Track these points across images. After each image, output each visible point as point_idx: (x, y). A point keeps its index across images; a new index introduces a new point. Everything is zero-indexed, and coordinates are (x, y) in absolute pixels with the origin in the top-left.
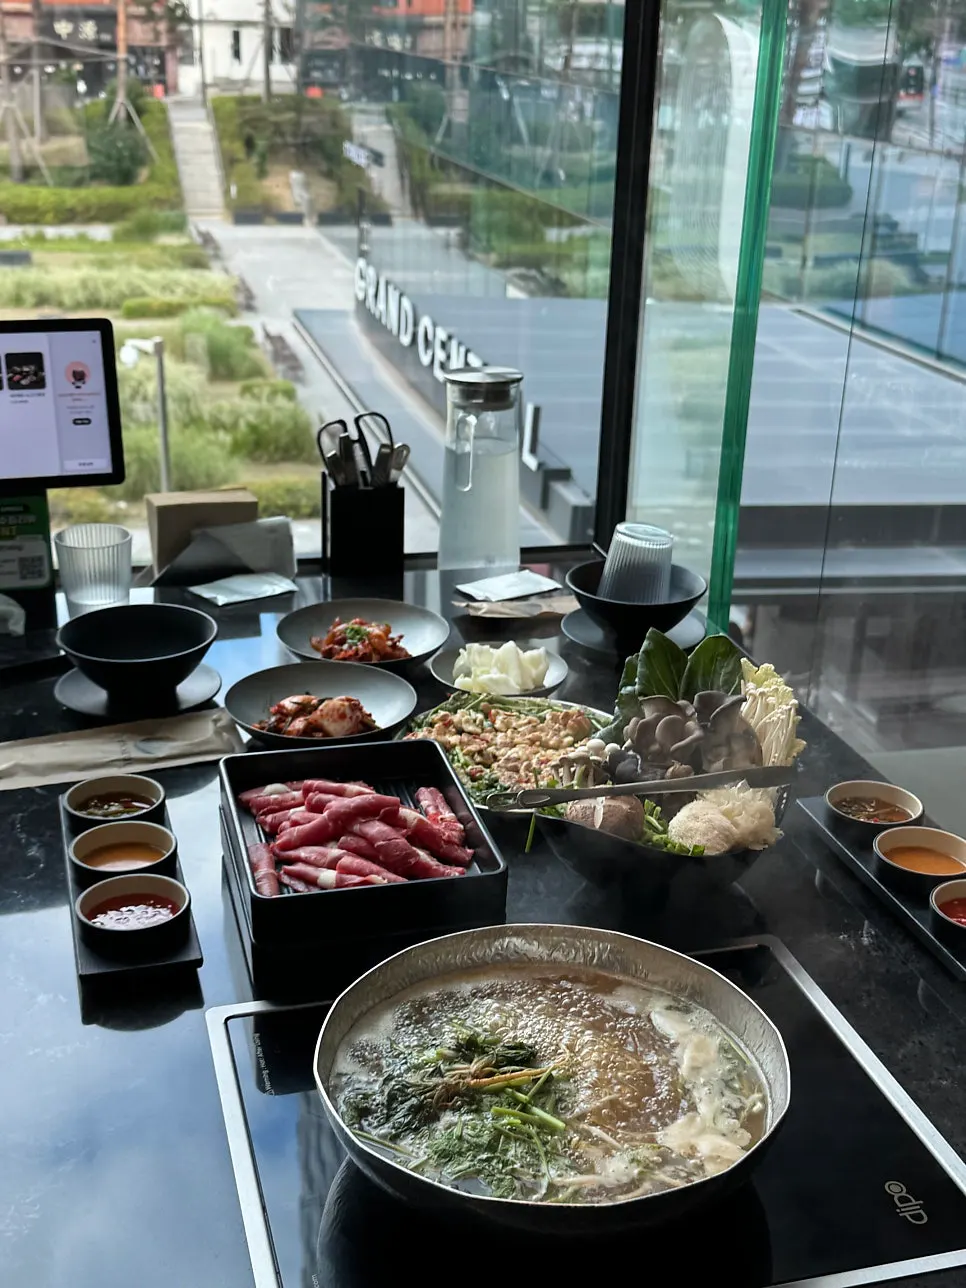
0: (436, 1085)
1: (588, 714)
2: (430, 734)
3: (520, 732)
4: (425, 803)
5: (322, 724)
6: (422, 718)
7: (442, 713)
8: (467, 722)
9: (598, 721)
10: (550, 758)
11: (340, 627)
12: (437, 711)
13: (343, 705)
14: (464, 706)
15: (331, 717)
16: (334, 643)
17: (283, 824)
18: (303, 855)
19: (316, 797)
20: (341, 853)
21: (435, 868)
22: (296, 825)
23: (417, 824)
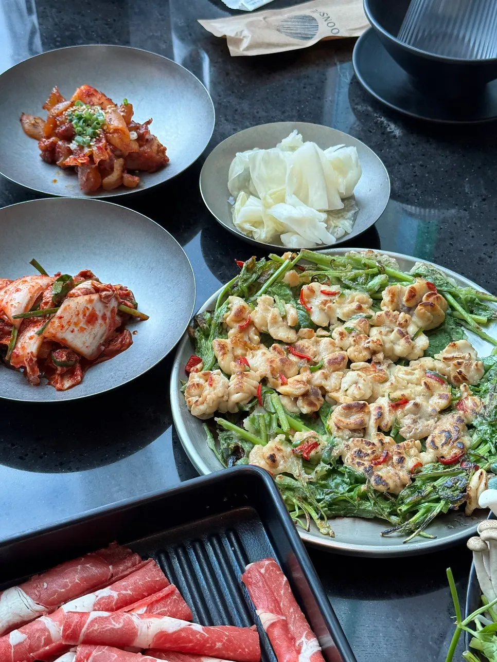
1: (440, 286)
2: (224, 354)
3: (350, 331)
4: (266, 617)
5: (64, 339)
6: (209, 314)
7: (236, 302)
8: (274, 320)
9: (455, 296)
10: (406, 392)
11: (61, 106)
12: (226, 295)
13: (91, 301)
14: (261, 280)
15: (76, 324)
16: (56, 135)
19: (90, 661)
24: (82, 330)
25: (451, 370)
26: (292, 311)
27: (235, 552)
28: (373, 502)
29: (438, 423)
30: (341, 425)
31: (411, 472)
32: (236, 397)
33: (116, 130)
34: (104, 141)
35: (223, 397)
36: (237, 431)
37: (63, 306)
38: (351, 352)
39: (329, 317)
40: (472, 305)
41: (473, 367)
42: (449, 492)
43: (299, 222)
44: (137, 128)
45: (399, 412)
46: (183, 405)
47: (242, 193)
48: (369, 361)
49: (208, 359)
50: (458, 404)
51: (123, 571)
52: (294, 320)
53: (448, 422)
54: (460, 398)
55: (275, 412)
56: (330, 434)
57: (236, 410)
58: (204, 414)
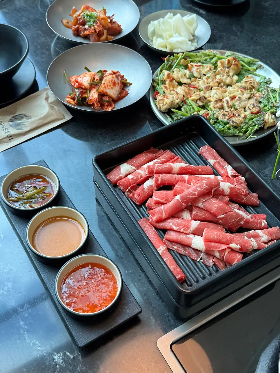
1: (238, 58)
2: (167, 89)
3: (209, 77)
4: (212, 161)
5: (106, 92)
6: (157, 77)
7: (166, 72)
8: (182, 77)
9: (244, 61)
10: (235, 94)
11: (78, 13)
13: (113, 77)
14: (173, 64)
15: (110, 86)
16: (78, 24)
17: (149, 202)
18: (175, 228)
19: (160, 178)
20: (198, 224)
21: (251, 220)
22: (158, 203)
23: (230, 192)
24: (112, 88)
25: (248, 85)
26: (187, 72)
27: (194, 146)
28: (232, 130)
29: (248, 102)
30: (215, 107)
31: (243, 118)
32: (177, 101)
33: (103, 19)
34: (99, 23)
35: (173, 101)
36: (180, 113)
37: (104, 80)
38: (211, 84)
39: (200, 74)
40: (250, 64)
41: (256, 83)
42: (258, 122)
43: (181, 43)
44: (109, 18)
45: (234, 101)
46: (157, 108)
47: (155, 37)
48: (218, 86)
49: (161, 92)
50: (253, 96)
51: (159, 155)
52: (189, 76)
53: (252, 101)
54: (253, 94)
55: (191, 105)
56: (212, 111)
57: (178, 106)
58: (166, 109)
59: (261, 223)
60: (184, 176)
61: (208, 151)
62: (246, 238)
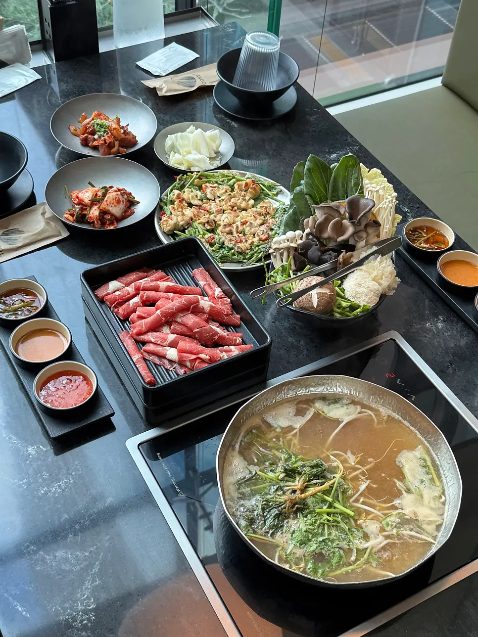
0: (286, 501)
1: (257, 181)
2: (174, 210)
3: (223, 200)
4: (202, 283)
5: (109, 210)
6: (166, 197)
7: (176, 192)
8: (193, 198)
9: (264, 185)
10: (247, 220)
11: (88, 120)
12: (172, 190)
13: (117, 195)
14: (185, 184)
15: (113, 204)
16: (87, 133)
17: (132, 316)
18: (153, 340)
19: (145, 295)
20: (174, 337)
21: (227, 337)
22: (141, 318)
23: (210, 310)
24: (115, 206)
25: (263, 211)
26: (199, 193)
27: (189, 268)
28: (237, 255)
29: (259, 228)
30: (223, 231)
31: (250, 244)
32: (181, 223)
33: (115, 129)
34: (110, 133)
35: (177, 223)
36: (183, 235)
37: (107, 197)
38: (224, 207)
39: (214, 196)
40: (270, 188)
41: (272, 209)
42: (264, 249)
43: (198, 161)
44: (123, 128)
45: (244, 226)
46: (161, 229)
47: (172, 152)
48: (232, 210)
49: (168, 213)
50: (266, 222)
51: (150, 274)
52: (201, 197)
53: (263, 228)
54: (267, 220)
55: (197, 228)
56: (219, 235)
57: (182, 228)
58: (170, 230)
59: (236, 340)
60: (170, 294)
61: (201, 273)
62: (218, 351)
